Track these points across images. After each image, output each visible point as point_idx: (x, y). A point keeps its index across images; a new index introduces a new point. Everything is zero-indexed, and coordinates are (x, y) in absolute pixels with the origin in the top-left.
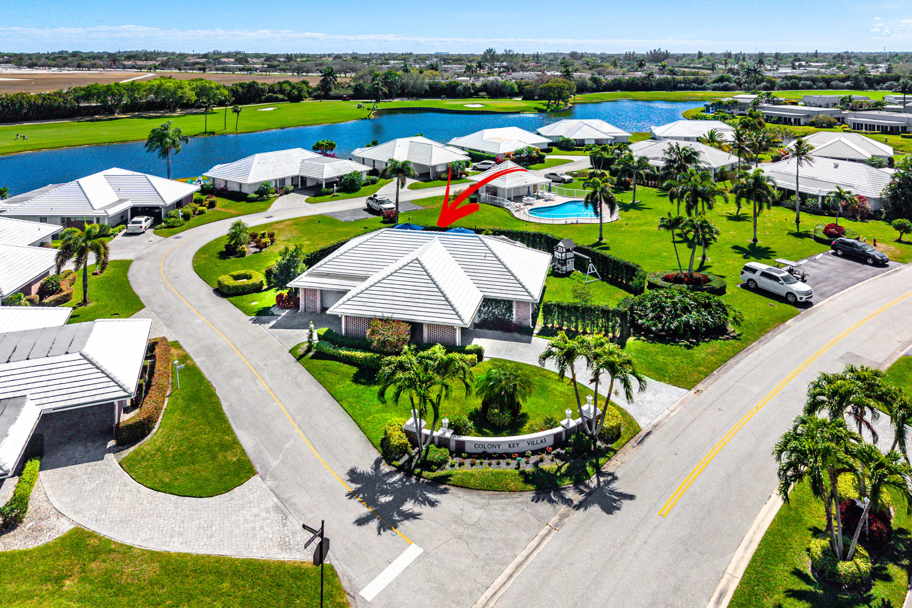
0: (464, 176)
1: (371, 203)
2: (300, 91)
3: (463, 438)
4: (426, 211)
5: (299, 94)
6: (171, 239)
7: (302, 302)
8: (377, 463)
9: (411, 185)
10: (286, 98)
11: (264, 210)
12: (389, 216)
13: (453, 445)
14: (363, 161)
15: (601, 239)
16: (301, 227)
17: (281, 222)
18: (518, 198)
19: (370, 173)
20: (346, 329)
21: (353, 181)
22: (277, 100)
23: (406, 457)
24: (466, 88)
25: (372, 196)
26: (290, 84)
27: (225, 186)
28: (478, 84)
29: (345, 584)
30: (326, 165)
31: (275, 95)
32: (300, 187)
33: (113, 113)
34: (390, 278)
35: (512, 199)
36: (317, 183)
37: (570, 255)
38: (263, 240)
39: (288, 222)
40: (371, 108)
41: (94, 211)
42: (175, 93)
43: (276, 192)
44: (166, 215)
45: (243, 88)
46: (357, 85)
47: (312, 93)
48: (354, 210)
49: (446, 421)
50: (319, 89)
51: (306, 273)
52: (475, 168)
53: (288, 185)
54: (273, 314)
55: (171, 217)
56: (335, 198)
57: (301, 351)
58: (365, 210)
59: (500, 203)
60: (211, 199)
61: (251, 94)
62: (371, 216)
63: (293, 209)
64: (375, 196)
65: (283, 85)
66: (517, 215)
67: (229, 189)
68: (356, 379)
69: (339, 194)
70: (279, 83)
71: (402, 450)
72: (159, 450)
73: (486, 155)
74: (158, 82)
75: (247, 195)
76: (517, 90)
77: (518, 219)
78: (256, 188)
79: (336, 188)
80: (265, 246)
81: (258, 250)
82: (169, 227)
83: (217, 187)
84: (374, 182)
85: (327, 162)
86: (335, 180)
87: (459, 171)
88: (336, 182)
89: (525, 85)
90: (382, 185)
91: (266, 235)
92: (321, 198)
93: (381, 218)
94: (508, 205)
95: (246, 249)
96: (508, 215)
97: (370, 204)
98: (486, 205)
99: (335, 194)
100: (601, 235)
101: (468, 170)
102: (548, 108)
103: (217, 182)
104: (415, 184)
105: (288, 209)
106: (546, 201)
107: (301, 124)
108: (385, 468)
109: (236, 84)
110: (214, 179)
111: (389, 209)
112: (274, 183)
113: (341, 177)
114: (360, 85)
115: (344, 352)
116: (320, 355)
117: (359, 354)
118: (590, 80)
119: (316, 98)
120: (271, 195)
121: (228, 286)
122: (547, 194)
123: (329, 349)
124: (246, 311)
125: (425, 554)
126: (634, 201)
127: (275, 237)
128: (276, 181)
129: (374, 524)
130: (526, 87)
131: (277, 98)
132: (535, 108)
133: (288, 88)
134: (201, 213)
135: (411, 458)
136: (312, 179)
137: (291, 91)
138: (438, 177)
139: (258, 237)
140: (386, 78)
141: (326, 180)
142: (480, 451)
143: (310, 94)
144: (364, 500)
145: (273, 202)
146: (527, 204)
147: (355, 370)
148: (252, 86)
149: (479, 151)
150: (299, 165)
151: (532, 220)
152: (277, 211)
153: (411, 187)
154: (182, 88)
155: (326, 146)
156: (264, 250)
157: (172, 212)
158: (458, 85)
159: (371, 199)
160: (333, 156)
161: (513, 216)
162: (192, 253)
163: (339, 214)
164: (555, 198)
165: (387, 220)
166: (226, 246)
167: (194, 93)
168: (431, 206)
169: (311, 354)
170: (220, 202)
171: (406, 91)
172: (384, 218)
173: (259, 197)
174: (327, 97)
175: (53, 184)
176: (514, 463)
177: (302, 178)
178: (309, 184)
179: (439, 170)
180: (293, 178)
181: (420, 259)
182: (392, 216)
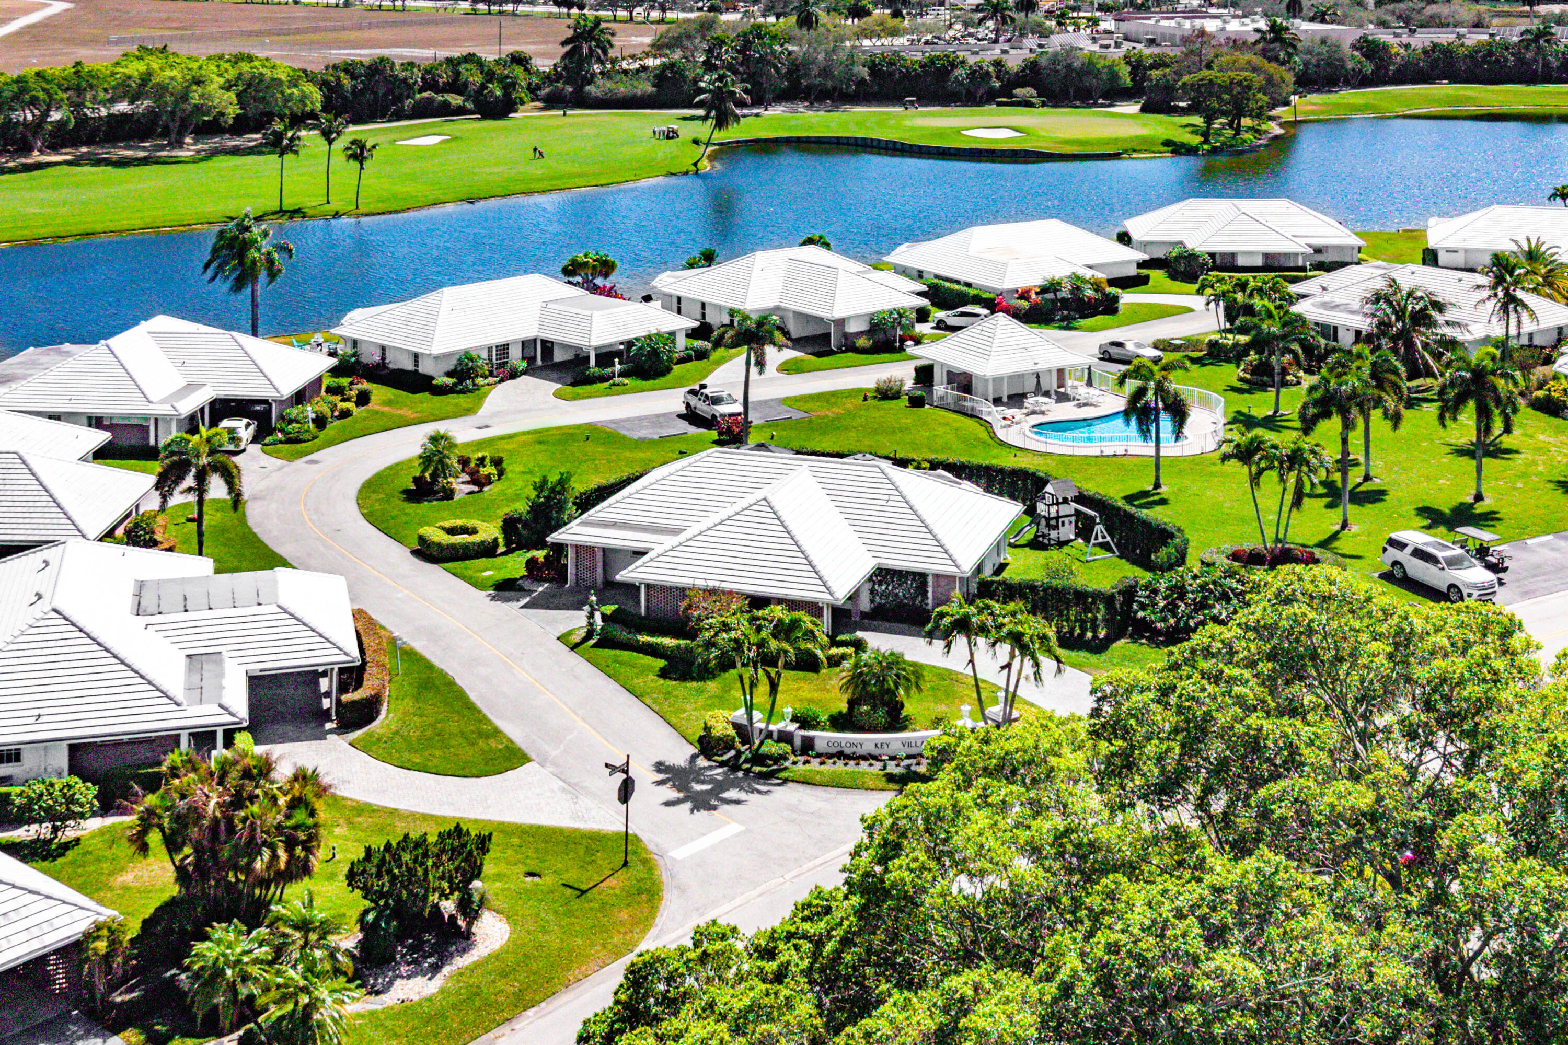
0: (910, 343)
1: (693, 401)
2: (509, 86)
3: (811, 733)
4: (810, 421)
5: (507, 95)
6: (300, 463)
7: (571, 570)
8: (694, 757)
9: (785, 363)
10: (469, 105)
11: (469, 411)
12: (729, 430)
13: (798, 742)
14: (678, 305)
15: (1157, 485)
16: (553, 449)
17: (510, 437)
18: (1017, 399)
19: (693, 334)
20: (647, 607)
21: (655, 353)
22: (445, 111)
23: (733, 753)
24: (978, 75)
25: (697, 387)
26: (480, 63)
27: (383, 358)
28: (1015, 60)
29: (651, 847)
30: (596, 314)
31: (439, 98)
32: (539, 362)
33: (26, 149)
34: (719, 527)
35: (1005, 399)
36: (577, 356)
37: (1066, 510)
38: (484, 471)
39: (524, 438)
40: (704, 137)
41: (151, 406)
42: (184, 97)
43: (491, 374)
44: (282, 417)
45: (353, 76)
46: (664, 67)
47: (538, 88)
48: (658, 416)
49: (788, 710)
50: (559, 77)
51: (578, 521)
52: (941, 325)
53: (515, 357)
54: (521, 589)
55: (291, 421)
56: (616, 390)
57: (576, 639)
58: (680, 416)
59: (973, 409)
60: (359, 386)
61: (375, 93)
62: (692, 430)
63: (530, 410)
64: (703, 386)
65: (462, 68)
66: (1001, 434)
67: (391, 366)
68: (664, 674)
69: (626, 381)
70: (449, 60)
71: (728, 744)
72: (397, 733)
73: (972, 292)
74: (141, 67)
75: (432, 378)
76: (1129, 82)
77: (1003, 444)
78: (450, 365)
79: (618, 367)
80: (488, 481)
81: (476, 489)
82: (289, 441)
83: (365, 359)
84: (701, 355)
85: (598, 309)
86: (614, 349)
87: (899, 332)
88: (619, 354)
89: (1155, 66)
90: (719, 362)
91: (487, 461)
92: (588, 388)
93: (714, 434)
94: (990, 413)
95: (454, 486)
96: (984, 435)
97: (692, 404)
98: (942, 412)
99: (617, 380)
100: (1157, 478)
101: (922, 329)
102: (1206, 141)
103: (362, 349)
104: (795, 361)
105: (520, 411)
106: (1079, 406)
107: (518, 188)
108: (702, 762)
109: (335, 67)
110: (355, 343)
111: (731, 415)
112: (484, 355)
113: (630, 344)
114: (673, 65)
115: (644, 638)
116: (606, 642)
117: (668, 642)
118: (1353, 47)
119: (552, 102)
120: (480, 381)
121: (439, 544)
122: (1083, 391)
123: (622, 634)
124: (478, 585)
125: (748, 831)
126: (1276, 412)
127: (504, 465)
128: (490, 349)
129: (688, 805)
130: (1155, 74)
131: (446, 104)
132: (1167, 143)
133: (475, 78)
134: (345, 414)
135: (739, 753)
136: (565, 347)
137: (483, 86)
138: (849, 346)
139: (472, 465)
140: (747, 44)
141: (596, 349)
142: (833, 750)
143: (533, 90)
144: (674, 786)
145: (486, 395)
146: (1034, 413)
147: (662, 663)
148: (377, 68)
149: (958, 282)
150: (537, 314)
151: (1031, 445)
152: (496, 414)
153: (787, 368)
154: (198, 82)
155: (594, 267)
156: (486, 489)
157: (294, 412)
158: (953, 66)
159: (693, 392)
160: (610, 292)
161: (993, 435)
162: (353, 492)
163: (627, 425)
164: (1100, 399)
165: (724, 437)
166: (416, 480)
167: (232, 96)
168: (823, 412)
169: (592, 642)
170: (379, 393)
171: (804, 83)
172: (720, 434)
173: (455, 385)
174: (582, 101)
175: (36, 346)
176: (879, 765)
177: (544, 342)
178: (559, 356)
179: (852, 328)
180: (524, 343)
181: (770, 498)
182: (736, 430)
